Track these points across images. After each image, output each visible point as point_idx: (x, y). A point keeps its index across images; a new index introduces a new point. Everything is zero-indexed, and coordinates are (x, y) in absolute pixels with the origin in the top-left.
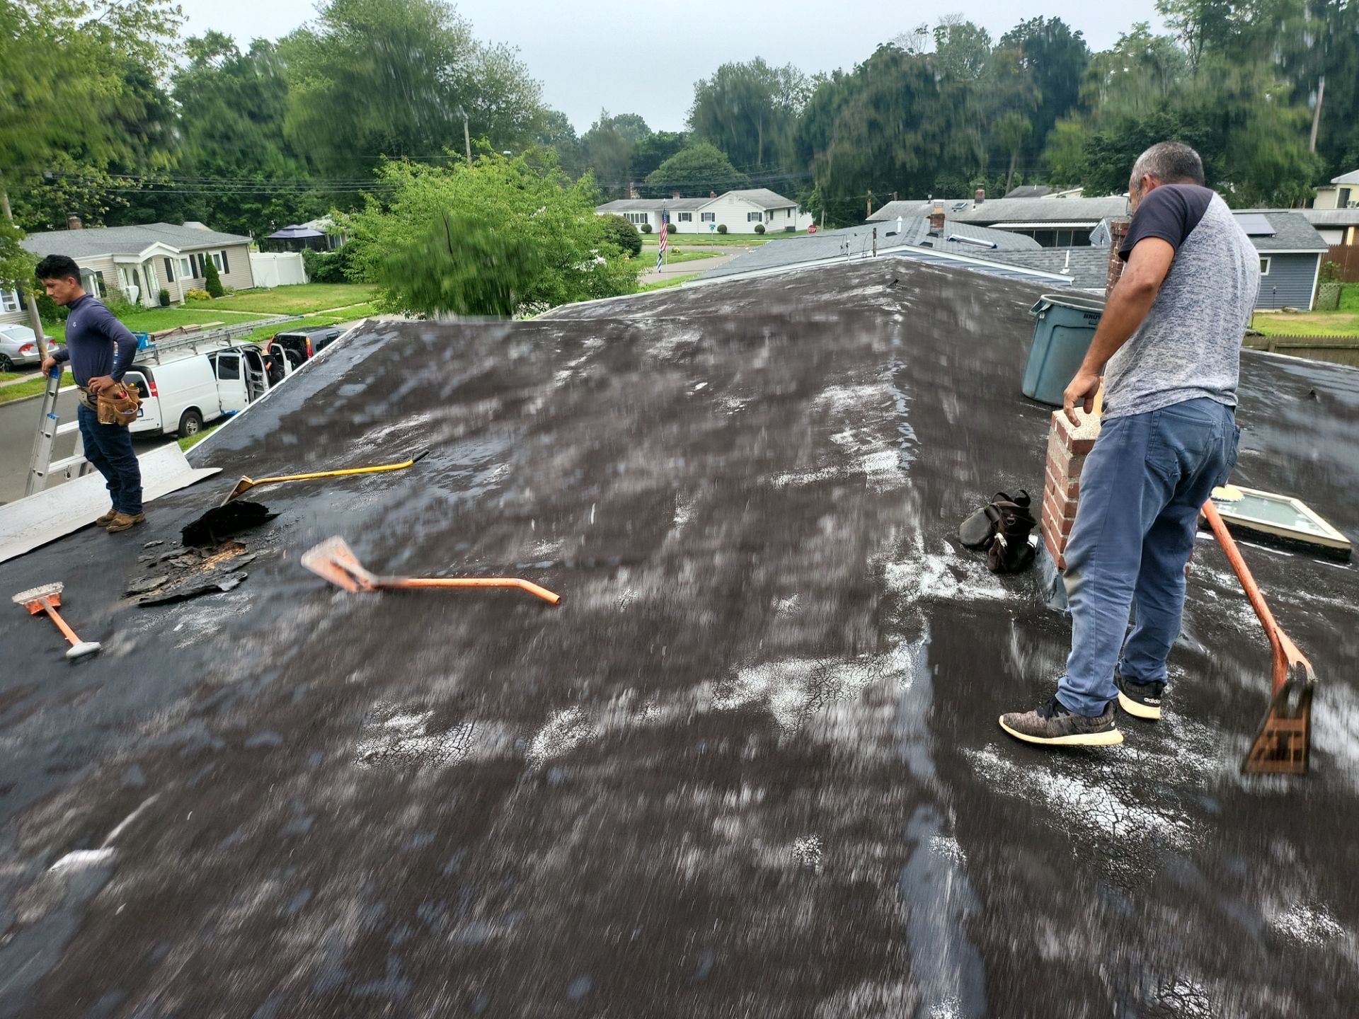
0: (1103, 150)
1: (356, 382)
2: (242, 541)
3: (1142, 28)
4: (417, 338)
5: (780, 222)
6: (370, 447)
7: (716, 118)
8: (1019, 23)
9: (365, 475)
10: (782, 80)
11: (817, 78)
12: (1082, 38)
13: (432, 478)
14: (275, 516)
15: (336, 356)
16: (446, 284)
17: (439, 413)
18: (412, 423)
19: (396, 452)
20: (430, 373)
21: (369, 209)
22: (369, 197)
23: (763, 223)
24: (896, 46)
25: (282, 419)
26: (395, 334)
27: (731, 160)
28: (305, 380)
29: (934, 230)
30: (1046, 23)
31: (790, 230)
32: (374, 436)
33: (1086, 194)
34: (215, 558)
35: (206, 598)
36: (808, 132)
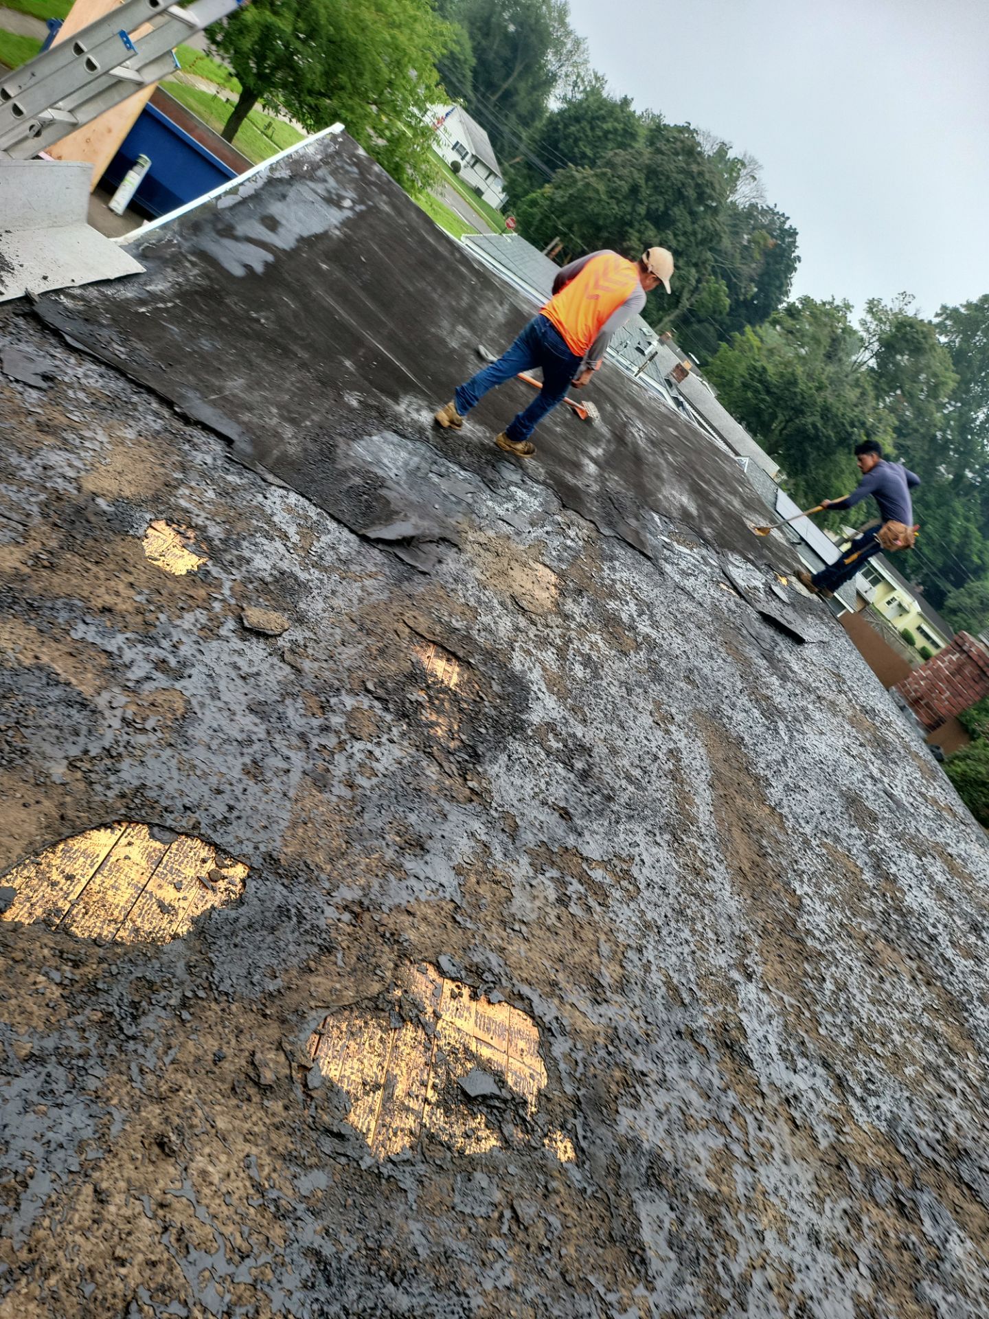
3: (848, 307)
5: (474, 177)
7: (490, 16)
8: (772, 206)
10: (569, 46)
11: (597, 78)
12: (797, 265)
23: (463, 163)
24: (699, 138)
27: (475, 71)
30: (787, 227)
31: (478, 192)
36: (566, 126)
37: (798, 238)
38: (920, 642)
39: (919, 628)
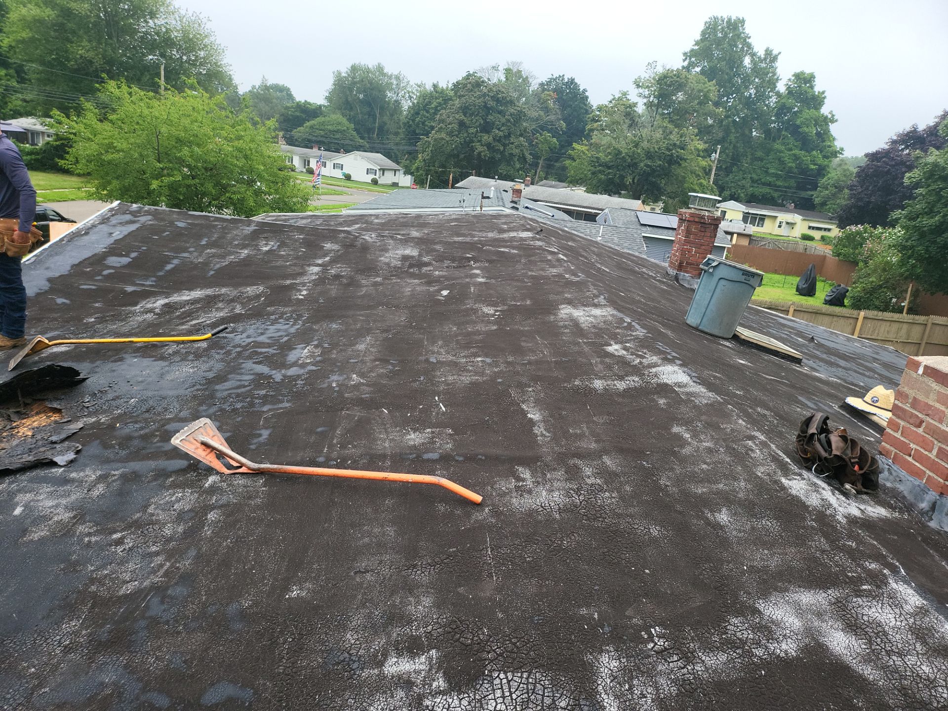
0: (600, 165)
1: (121, 256)
2: (55, 405)
3: (625, 94)
4: (172, 223)
5: (389, 178)
6: (149, 316)
7: (347, 100)
8: (551, 77)
9: (164, 345)
10: (395, 82)
11: (419, 86)
12: (587, 94)
13: (239, 353)
14: (84, 380)
15: (96, 229)
16: (155, 184)
17: (209, 292)
18: (185, 298)
19: (183, 324)
20: (192, 256)
21: (89, 115)
22: (88, 105)
23: (377, 177)
24: (478, 75)
25: (50, 280)
26: (150, 217)
27: (356, 130)
28: (69, 248)
29: (516, 199)
30: (566, 80)
31: (395, 185)
32: (149, 306)
33: (587, 191)
34: (27, 422)
35: (41, 473)
36: (413, 121)
37: (576, 81)
38: (817, 235)
39: (810, 228)
